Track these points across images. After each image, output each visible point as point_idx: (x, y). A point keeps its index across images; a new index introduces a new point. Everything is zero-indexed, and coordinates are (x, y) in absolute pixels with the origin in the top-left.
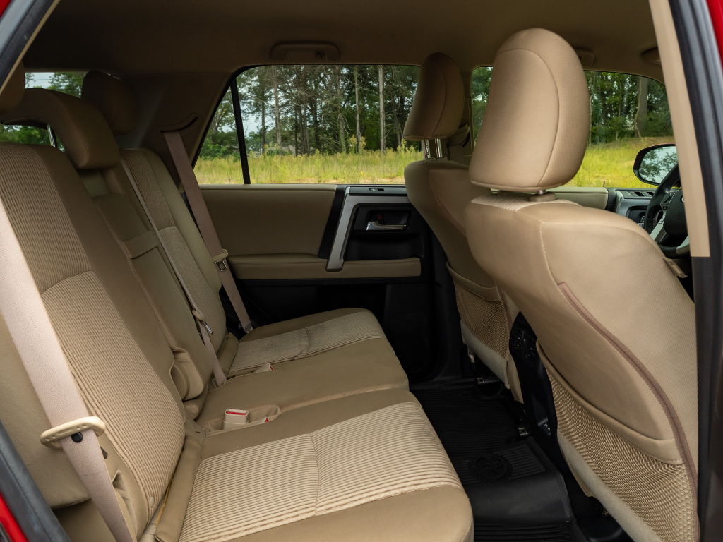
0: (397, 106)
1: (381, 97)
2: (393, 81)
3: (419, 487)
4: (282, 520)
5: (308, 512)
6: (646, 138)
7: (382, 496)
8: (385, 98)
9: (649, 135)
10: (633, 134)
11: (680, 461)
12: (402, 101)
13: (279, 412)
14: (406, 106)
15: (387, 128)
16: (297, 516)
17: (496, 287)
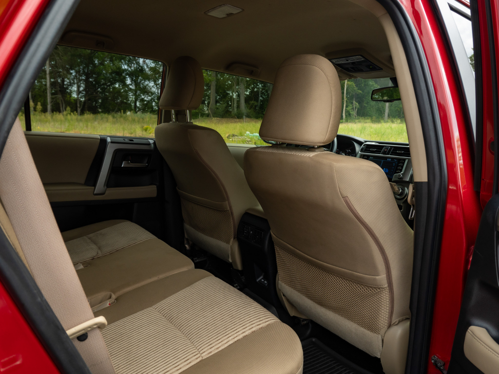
0: (60, 84)
1: (48, 77)
2: (57, 67)
3: (261, 326)
4: (180, 368)
5: (197, 358)
6: (216, 118)
7: (241, 336)
8: (51, 78)
9: (216, 117)
10: (208, 116)
11: (386, 285)
12: (63, 81)
13: (114, 297)
14: (66, 84)
15: (52, 98)
16: (190, 363)
17: (227, 202)
